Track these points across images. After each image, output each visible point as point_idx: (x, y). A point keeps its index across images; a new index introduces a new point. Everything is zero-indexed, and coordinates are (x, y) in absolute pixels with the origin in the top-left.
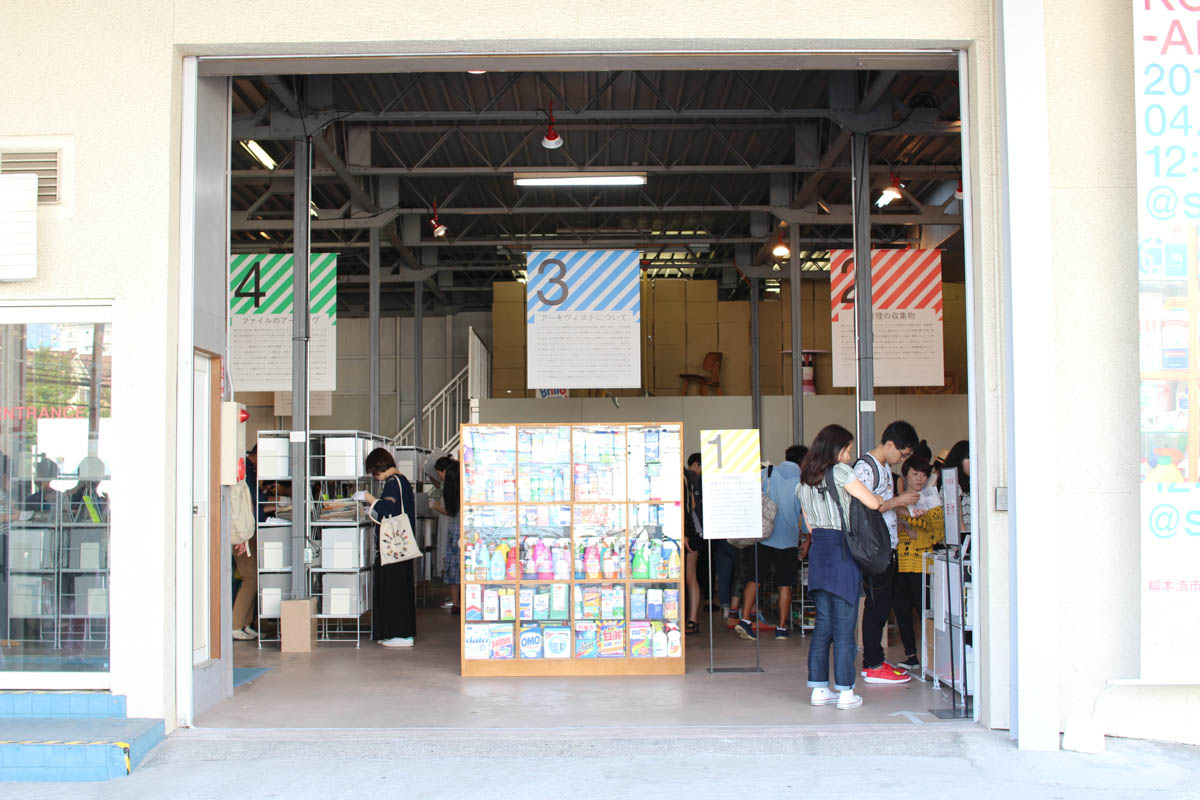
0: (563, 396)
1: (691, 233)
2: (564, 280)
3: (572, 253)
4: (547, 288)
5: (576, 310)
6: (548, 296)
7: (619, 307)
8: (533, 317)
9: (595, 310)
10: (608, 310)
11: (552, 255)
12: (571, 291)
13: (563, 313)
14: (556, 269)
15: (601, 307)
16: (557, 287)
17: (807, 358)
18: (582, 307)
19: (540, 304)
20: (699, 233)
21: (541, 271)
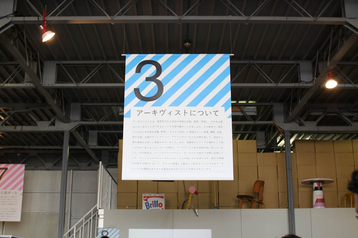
0: (160, 208)
1: (244, 102)
2: (160, 78)
3: (167, 56)
4: (144, 86)
5: (171, 105)
6: (144, 93)
7: (212, 103)
8: (130, 112)
9: (188, 106)
10: (201, 106)
11: (149, 57)
12: (166, 89)
13: (158, 109)
14: (152, 69)
15: (194, 103)
16: (153, 85)
17: (319, 185)
18: (177, 103)
19: (137, 100)
20: (250, 102)
21: (138, 70)
